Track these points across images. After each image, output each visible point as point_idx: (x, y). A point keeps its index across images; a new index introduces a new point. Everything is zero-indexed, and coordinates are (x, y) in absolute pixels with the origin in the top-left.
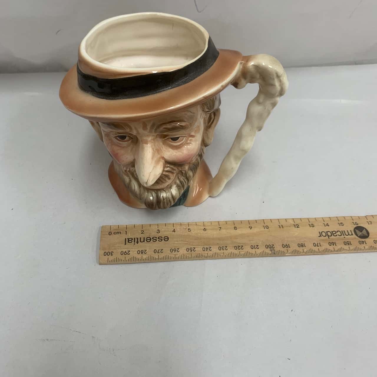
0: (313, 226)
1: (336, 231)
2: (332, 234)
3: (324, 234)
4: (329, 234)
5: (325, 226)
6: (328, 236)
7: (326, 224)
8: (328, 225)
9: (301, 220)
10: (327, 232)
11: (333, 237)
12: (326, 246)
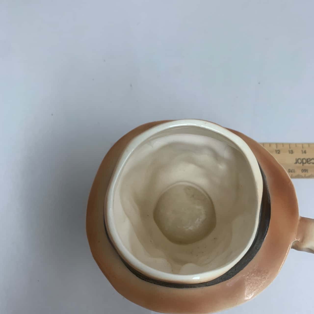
0: (292, 152)
1: (311, 159)
2: (307, 161)
3: (300, 161)
4: (304, 161)
5: (302, 153)
6: (303, 163)
7: (303, 151)
8: (305, 152)
9: (283, 146)
10: (303, 159)
11: (307, 164)
12: (299, 172)
